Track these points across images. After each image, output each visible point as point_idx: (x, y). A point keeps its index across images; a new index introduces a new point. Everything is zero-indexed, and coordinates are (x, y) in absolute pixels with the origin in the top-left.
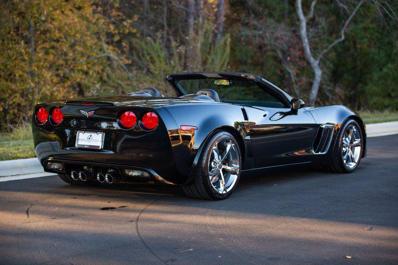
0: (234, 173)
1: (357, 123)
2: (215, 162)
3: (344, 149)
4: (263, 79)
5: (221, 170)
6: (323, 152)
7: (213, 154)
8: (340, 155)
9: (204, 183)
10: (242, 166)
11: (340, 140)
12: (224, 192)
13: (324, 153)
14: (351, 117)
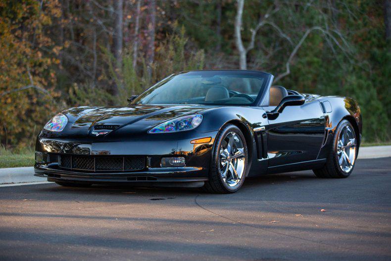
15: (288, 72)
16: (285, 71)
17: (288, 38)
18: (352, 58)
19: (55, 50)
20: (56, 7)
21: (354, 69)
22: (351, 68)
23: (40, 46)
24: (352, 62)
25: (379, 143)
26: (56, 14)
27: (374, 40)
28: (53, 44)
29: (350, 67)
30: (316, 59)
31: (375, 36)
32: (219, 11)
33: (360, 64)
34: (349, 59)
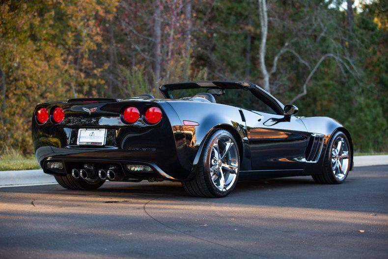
0: (233, 172)
1: (345, 136)
2: (215, 160)
3: (333, 160)
4: (257, 86)
5: (221, 168)
6: (314, 160)
7: (213, 152)
8: (330, 165)
9: (205, 178)
10: (240, 165)
11: (330, 150)
12: (224, 190)
13: (315, 162)
14: (339, 129)
15: (305, 92)
16: (303, 92)
17: (307, 64)
18: (361, 81)
19: (95, 72)
20: (97, 34)
21: (363, 91)
22: (360, 90)
23: (83, 68)
24: (361, 84)
25: (373, 153)
26: (97, 40)
27: (382, 66)
28: (95, 66)
29: (359, 88)
30: (331, 82)
31: (383, 63)
32: (249, 40)
33: (368, 87)
34: (359, 82)
